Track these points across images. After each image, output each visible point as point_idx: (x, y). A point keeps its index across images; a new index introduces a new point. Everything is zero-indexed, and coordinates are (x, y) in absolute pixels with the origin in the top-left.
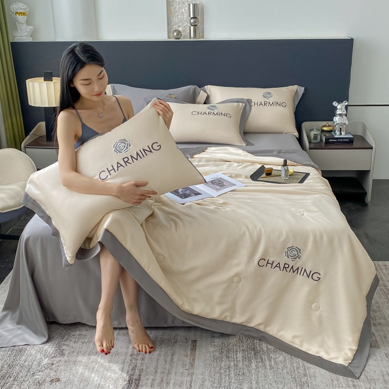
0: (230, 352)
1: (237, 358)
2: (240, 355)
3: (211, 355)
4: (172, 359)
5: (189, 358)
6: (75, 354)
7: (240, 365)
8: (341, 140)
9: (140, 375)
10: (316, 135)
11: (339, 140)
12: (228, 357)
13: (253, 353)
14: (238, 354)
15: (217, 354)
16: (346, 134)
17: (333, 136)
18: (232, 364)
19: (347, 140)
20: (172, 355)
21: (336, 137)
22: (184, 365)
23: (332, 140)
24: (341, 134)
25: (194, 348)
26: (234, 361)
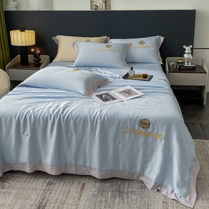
0: (104, 192)
1: (108, 196)
2: (110, 194)
3: (92, 193)
4: (68, 194)
5: (78, 194)
6: (11, 188)
7: (109, 200)
8: (188, 68)
9: (46, 203)
10: (173, 64)
11: (187, 68)
12: (102, 195)
13: (118, 193)
14: (109, 193)
15: (96, 193)
16: (191, 64)
17: (184, 65)
18: (104, 199)
19: (192, 68)
20: (69, 192)
21: (185, 66)
22: (74, 198)
23: (183, 68)
24: (188, 64)
25: (83, 188)
26: (105, 198)
